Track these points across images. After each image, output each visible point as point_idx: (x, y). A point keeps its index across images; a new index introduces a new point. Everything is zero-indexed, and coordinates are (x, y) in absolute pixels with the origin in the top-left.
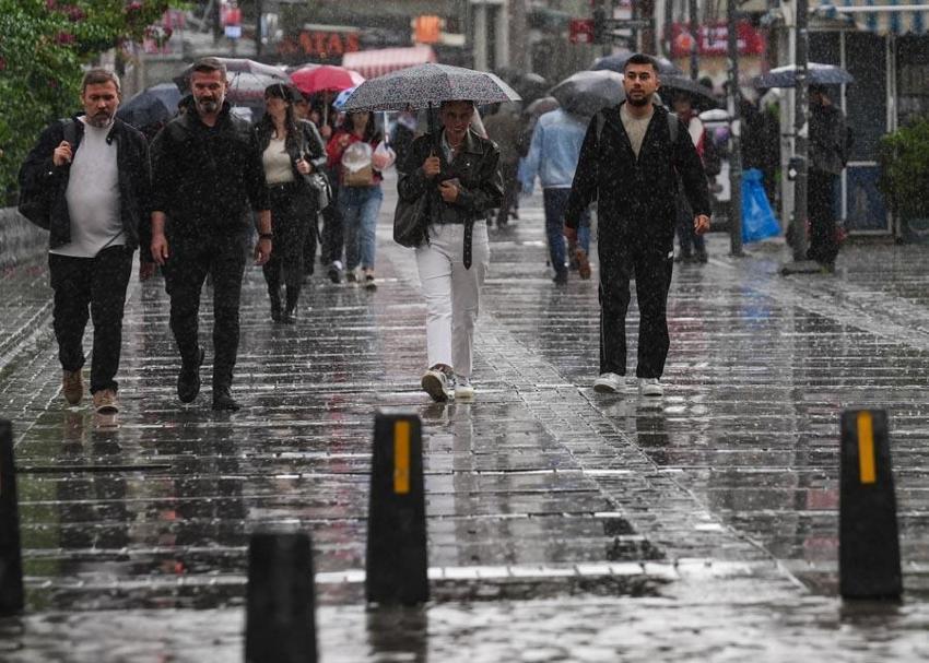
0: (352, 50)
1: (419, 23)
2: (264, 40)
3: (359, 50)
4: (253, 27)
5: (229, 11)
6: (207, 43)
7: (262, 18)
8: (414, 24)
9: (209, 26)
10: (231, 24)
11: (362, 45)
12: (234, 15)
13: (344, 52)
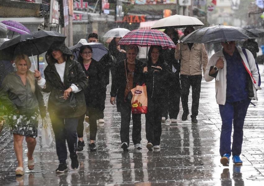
0: (143, 21)
1: (165, 11)
2: (118, 16)
3: (145, 21)
4: (113, 11)
5: (105, 4)
6: (97, 16)
7: (117, 7)
8: (164, 12)
9: (97, 10)
10: (106, 9)
11: (146, 19)
12: (107, 5)
13: (140, 22)
